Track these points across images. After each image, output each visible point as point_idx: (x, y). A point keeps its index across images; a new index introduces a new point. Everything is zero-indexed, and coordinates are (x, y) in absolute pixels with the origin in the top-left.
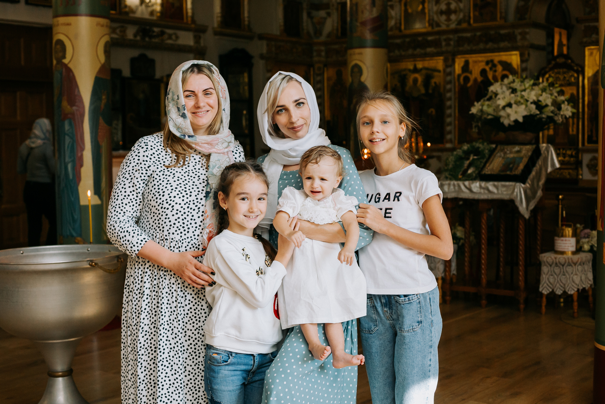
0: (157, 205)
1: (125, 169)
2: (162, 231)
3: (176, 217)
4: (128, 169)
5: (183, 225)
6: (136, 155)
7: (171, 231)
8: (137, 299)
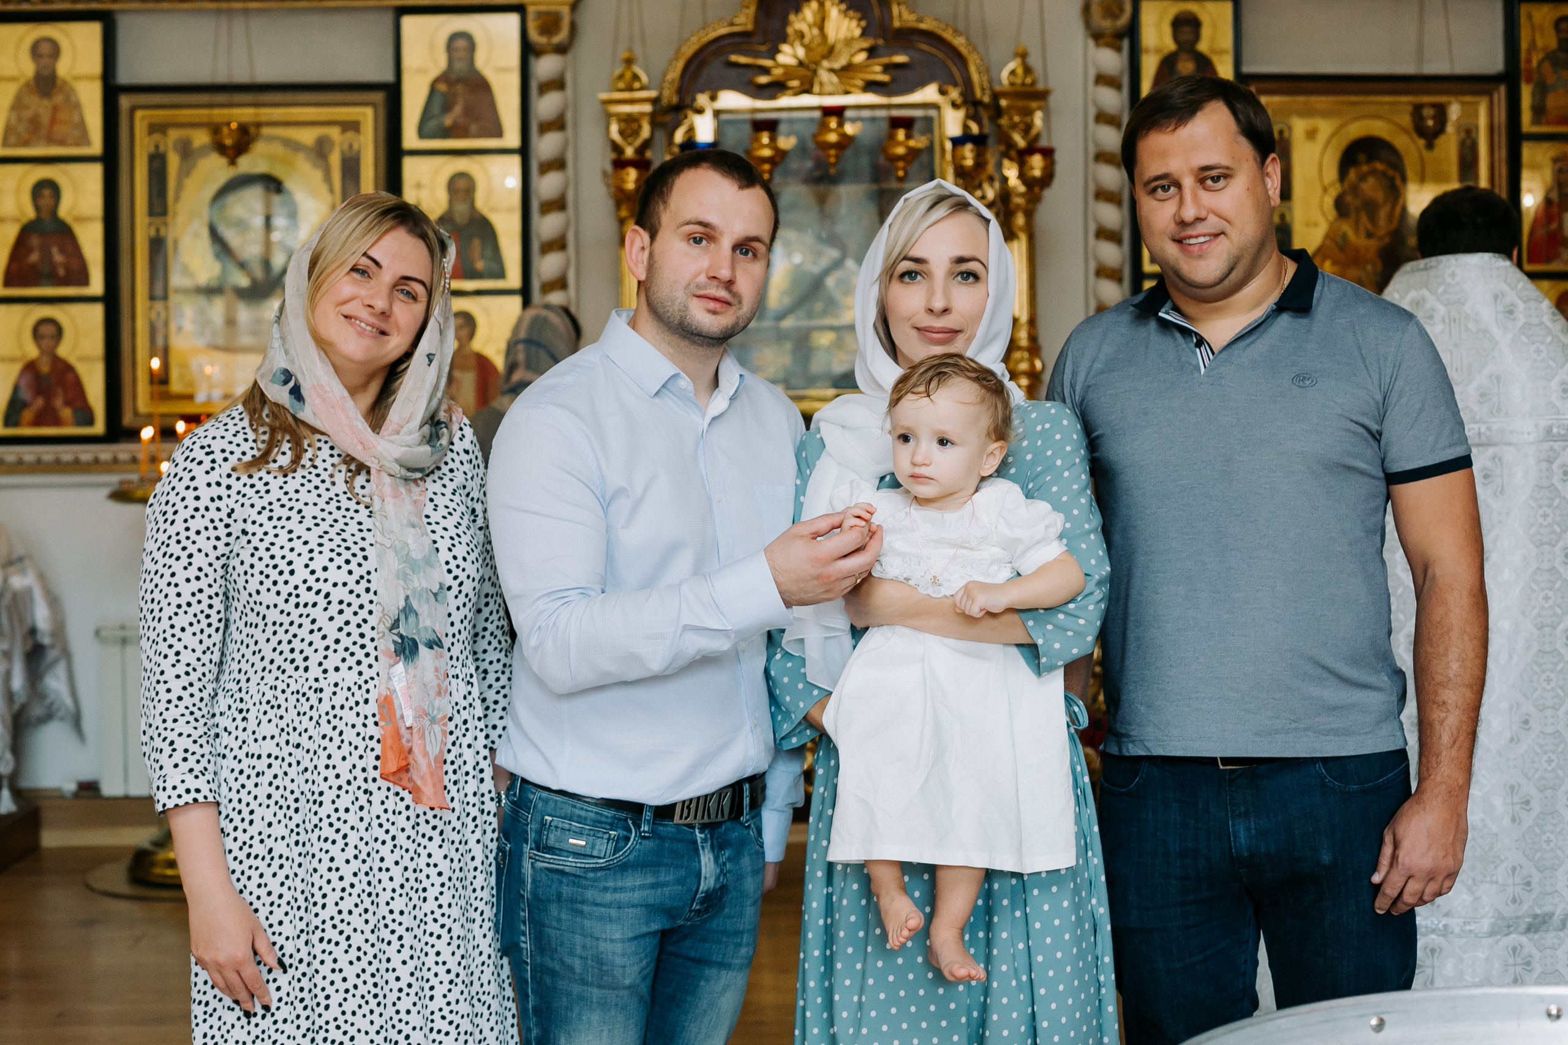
0: (280, 600)
1: (165, 531)
2: (301, 669)
3: (339, 621)
4: (172, 531)
5: (360, 641)
6: (188, 488)
7: (329, 664)
8: (243, 873)
